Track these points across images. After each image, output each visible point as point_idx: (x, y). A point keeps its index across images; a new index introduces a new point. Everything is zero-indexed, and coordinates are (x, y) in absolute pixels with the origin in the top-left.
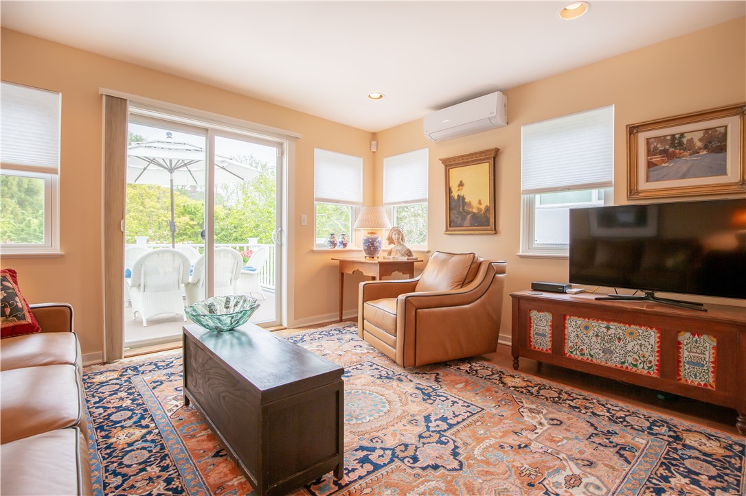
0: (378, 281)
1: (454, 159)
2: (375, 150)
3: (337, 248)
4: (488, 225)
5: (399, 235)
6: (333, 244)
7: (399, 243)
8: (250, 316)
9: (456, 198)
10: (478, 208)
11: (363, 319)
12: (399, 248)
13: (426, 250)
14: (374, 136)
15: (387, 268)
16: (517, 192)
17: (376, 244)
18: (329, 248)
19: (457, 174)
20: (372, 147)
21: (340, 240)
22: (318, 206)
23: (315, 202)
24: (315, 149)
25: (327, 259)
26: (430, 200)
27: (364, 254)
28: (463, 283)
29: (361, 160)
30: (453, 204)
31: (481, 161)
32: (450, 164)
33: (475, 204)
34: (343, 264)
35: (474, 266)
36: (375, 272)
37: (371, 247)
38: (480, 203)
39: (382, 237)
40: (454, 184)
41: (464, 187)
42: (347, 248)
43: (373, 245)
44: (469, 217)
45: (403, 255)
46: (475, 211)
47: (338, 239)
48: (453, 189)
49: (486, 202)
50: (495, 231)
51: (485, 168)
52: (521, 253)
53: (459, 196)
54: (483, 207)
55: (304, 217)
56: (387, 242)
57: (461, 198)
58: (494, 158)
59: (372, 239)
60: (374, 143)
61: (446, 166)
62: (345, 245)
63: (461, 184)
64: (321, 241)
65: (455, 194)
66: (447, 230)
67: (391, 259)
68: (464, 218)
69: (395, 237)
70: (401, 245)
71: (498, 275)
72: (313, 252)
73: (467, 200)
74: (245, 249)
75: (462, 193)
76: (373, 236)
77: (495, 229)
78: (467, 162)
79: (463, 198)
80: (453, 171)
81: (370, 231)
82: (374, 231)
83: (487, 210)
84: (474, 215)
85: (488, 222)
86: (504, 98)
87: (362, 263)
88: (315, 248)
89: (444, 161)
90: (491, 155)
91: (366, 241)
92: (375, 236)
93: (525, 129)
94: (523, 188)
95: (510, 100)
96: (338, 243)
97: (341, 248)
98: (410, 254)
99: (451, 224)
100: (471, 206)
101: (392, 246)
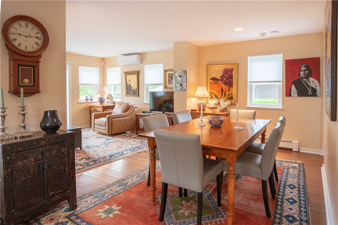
0: (102, 112)
1: (127, 72)
2: (104, 64)
3: (88, 101)
4: (137, 94)
5: (111, 96)
6: (87, 100)
7: (111, 99)
10: (134, 89)
11: (94, 125)
12: (111, 101)
13: (120, 101)
14: (103, 59)
15: (105, 108)
16: (144, 85)
18: (85, 101)
19: (129, 77)
20: (103, 63)
21: (90, 98)
22: (81, 87)
23: (79, 85)
24: (79, 66)
25: (85, 105)
26: (121, 85)
27: (99, 103)
28: (125, 111)
29: (98, 69)
30: (128, 87)
31: (134, 74)
32: (127, 73)
33: (133, 87)
34: (91, 107)
35: (128, 106)
36: (101, 109)
37: (101, 101)
38: (135, 87)
40: (128, 80)
41: (131, 82)
42: (93, 101)
43: (102, 100)
44: (132, 91)
45: (112, 103)
46: (133, 89)
47: (89, 98)
48: (127, 82)
49: (136, 87)
50: (139, 95)
51: (136, 76)
52: (145, 102)
54: (135, 88)
55: (75, 91)
56: (107, 99)
57: (130, 85)
58: (138, 74)
59: (101, 98)
60: (103, 62)
61: (125, 74)
62: (92, 100)
63: (130, 81)
64: (82, 98)
65: (128, 83)
67: (108, 105)
68: (131, 91)
69: (109, 97)
71: (135, 109)
72: (79, 103)
73: (131, 86)
76: (102, 97)
77: (138, 95)
78: (131, 74)
80: (128, 76)
81: (101, 95)
82: (103, 95)
83: (136, 89)
84: (133, 90)
85: (137, 93)
86: (140, 56)
87: (97, 106)
88: (80, 102)
89: (125, 73)
90: (137, 73)
91: (99, 98)
92: (103, 96)
93: (145, 66)
94: (145, 83)
95: (142, 56)
96: (89, 100)
97: (90, 101)
98: (114, 103)
99: (127, 93)
100: (132, 88)
101: (109, 100)
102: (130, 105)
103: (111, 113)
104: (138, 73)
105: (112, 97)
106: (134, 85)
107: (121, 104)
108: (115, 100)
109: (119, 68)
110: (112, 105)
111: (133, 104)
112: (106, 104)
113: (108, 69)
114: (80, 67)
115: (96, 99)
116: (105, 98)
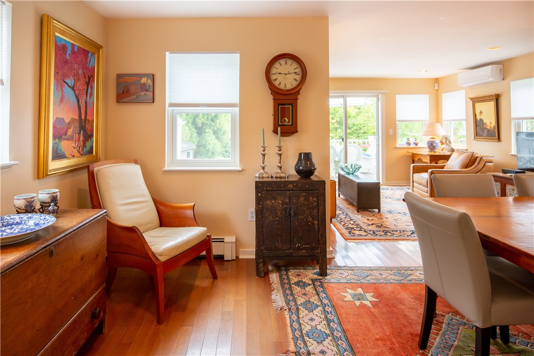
0: (429, 164)
1: (476, 98)
2: (437, 88)
4: (495, 136)
5: (446, 140)
6: (409, 144)
7: (447, 144)
8: (358, 170)
9: (479, 120)
10: (490, 127)
11: (413, 182)
12: (447, 147)
13: (465, 148)
14: (437, 80)
15: (435, 158)
16: (510, 119)
17: (434, 145)
18: (406, 146)
19: (479, 106)
20: (435, 87)
21: (414, 142)
22: (399, 124)
23: (397, 123)
25: (405, 152)
26: (467, 120)
27: (428, 150)
28: (467, 166)
29: (428, 96)
30: (478, 123)
31: (490, 100)
32: (475, 100)
33: (488, 124)
34: (414, 155)
35: (473, 158)
36: (427, 160)
37: (432, 146)
38: (491, 123)
39: (437, 141)
40: (477, 112)
41: (483, 114)
42: (418, 146)
43: (432, 145)
44: (486, 131)
45: (448, 151)
46: (489, 128)
47: (412, 141)
48: (477, 115)
49: (494, 124)
50: (499, 139)
51: (492, 104)
52: (511, 153)
53: (480, 119)
54: (492, 126)
55: (391, 131)
56: (440, 144)
57: (481, 120)
59: (432, 141)
60: (437, 84)
61: (473, 102)
62: (416, 144)
63: (481, 112)
64: (401, 142)
65: (478, 118)
66: (475, 138)
67: (442, 153)
68: (483, 132)
69: (444, 141)
70: (449, 145)
71: (486, 164)
72: (396, 148)
73: (484, 122)
74: (366, 143)
75: (482, 117)
76: (432, 140)
78: (483, 100)
79: (482, 120)
80: (476, 105)
81: (432, 137)
82: (434, 137)
83: (494, 128)
84: (488, 130)
85: (496, 134)
86: (500, 66)
87: (422, 155)
88: (397, 146)
89: (471, 99)
90: (495, 97)
91: (428, 143)
92: (434, 140)
93: (513, 84)
94: (512, 117)
95: (504, 67)
96: (412, 143)
97: (414, 146)
98: (453, 150)
99: (477, 135)
100: (486, 125)
101: (444, 146)
102: (478, 155)
103: (443, 167)
104: (497, 98)
105: (449, 140)
106: (489, 120)
107: (461, 152)
108: (454, 146)
109: (463, 92)
110: (449, 154)
111: (483, 154)
112: (438, 152)
113: (443, 95)
114: (397, 96)
115: (423, 144)
116: (437, 142)
